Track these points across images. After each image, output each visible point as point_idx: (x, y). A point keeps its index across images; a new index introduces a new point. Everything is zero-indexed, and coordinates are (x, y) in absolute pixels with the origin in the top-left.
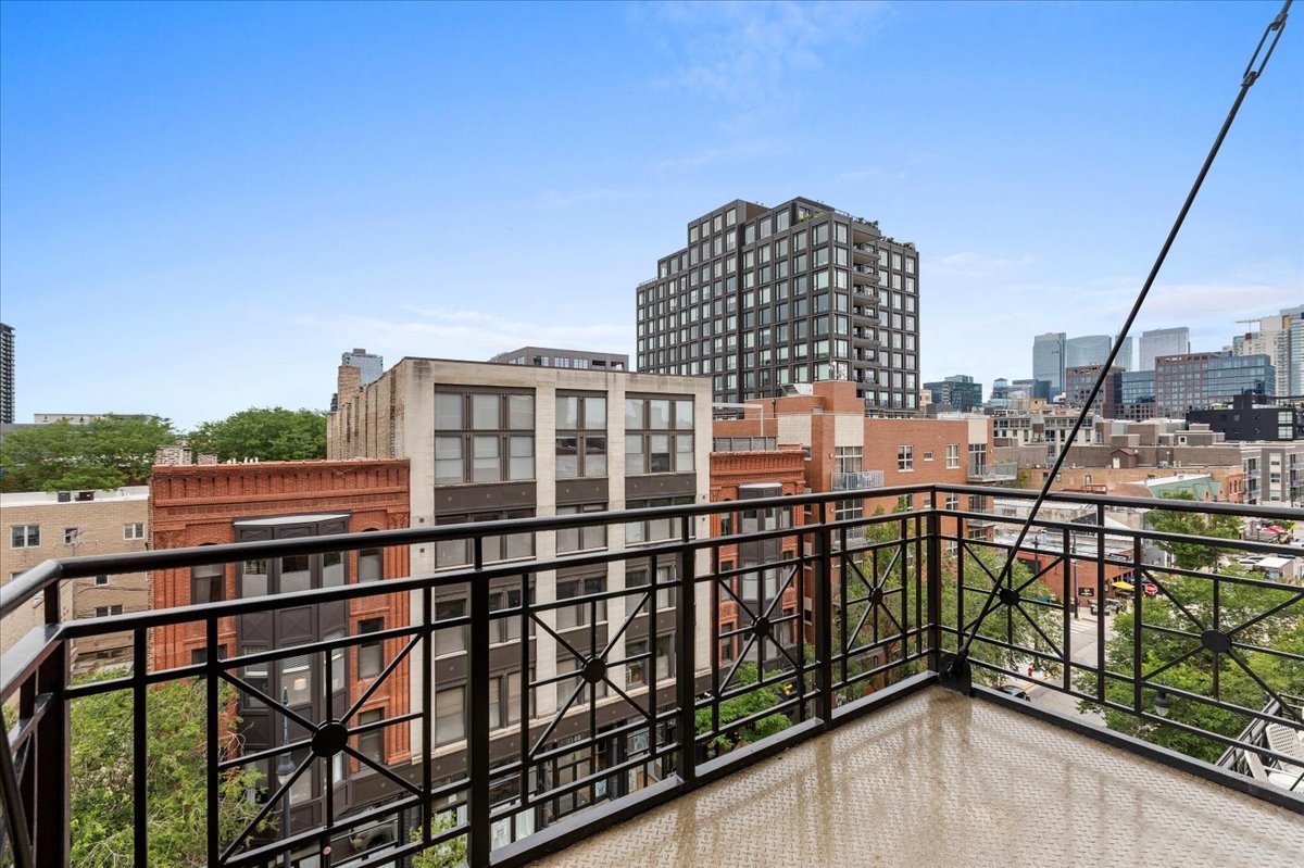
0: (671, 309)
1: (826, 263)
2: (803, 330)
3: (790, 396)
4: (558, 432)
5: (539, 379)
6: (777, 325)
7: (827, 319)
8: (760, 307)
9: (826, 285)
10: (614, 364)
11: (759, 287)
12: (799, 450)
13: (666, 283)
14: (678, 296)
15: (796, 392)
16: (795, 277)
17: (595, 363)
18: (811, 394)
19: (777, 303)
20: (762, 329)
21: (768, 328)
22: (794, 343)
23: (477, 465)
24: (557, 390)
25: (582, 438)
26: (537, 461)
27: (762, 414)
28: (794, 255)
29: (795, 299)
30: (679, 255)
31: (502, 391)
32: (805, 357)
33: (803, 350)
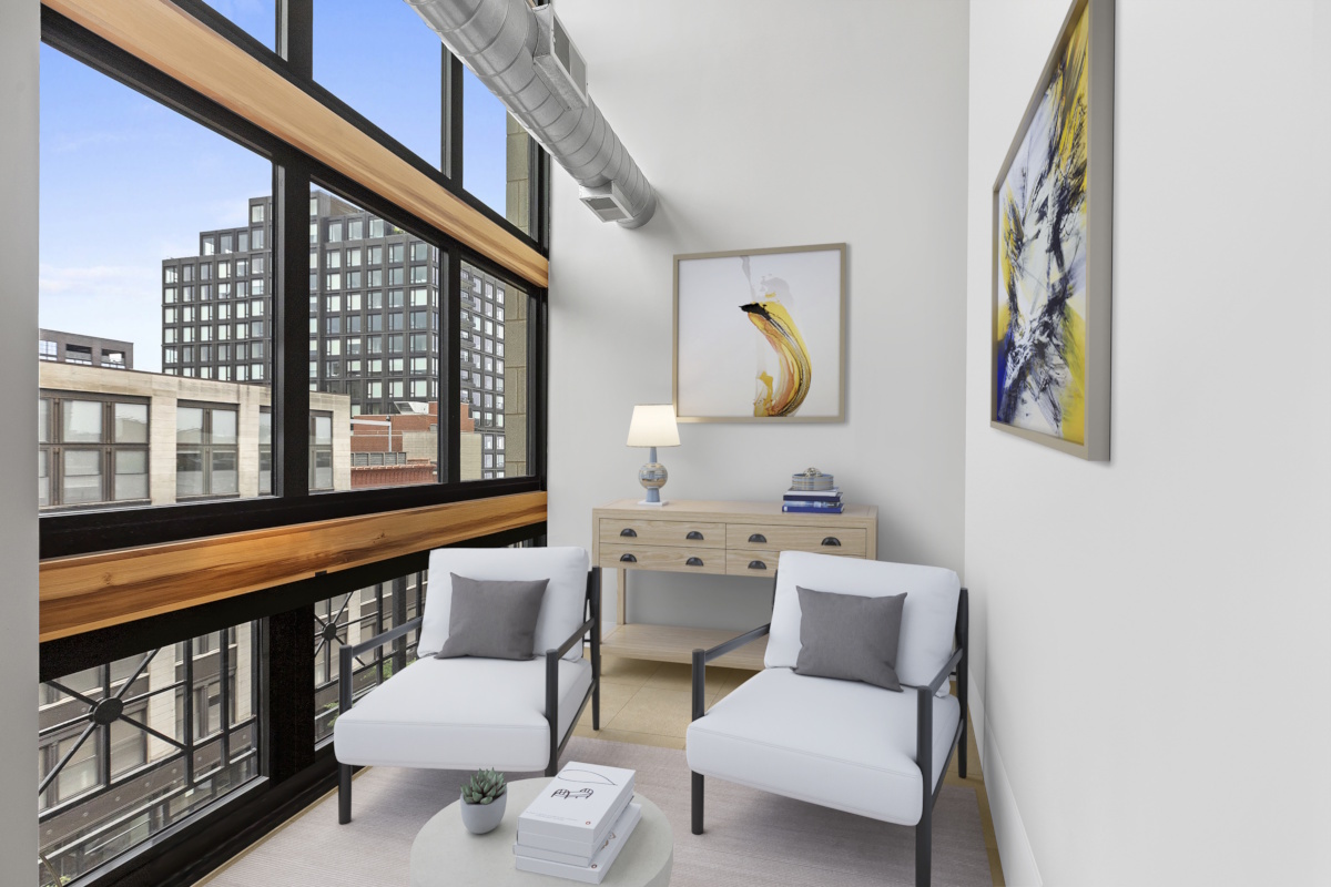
0: (221, 297)
1: (424, 281)
2: (398, 344)
3: (403, 413)
4: (179, 446)
5: (155, 387)
6: (367, 335)
7: (424, 337)
8: (346, 313)
9: (425, 303)
10: (106, 353)
11: (345, 293)
12: (428, 465)
13: (214, 262)
14: (233, 280)
15: (411, 410)
16: (387, 289)
17: (70, 348)
18: (427, 412)
19: (367, 312)
20: (351, 338)
21: (357, 337)
22: (387, 357)
23: (69, 484)
24: (179, 400)
25: (208, 453)
26: (153, 480)
27: (390, 431)
28: (388, 267)
29: (388, 311)
30: (235, 234)
31: (107, 399)
32: (400, 372)
33: (398, 365)
